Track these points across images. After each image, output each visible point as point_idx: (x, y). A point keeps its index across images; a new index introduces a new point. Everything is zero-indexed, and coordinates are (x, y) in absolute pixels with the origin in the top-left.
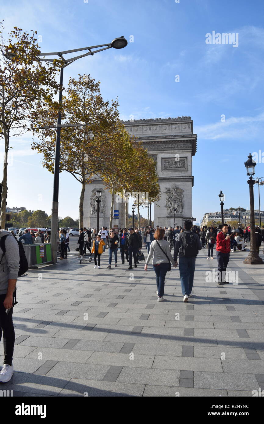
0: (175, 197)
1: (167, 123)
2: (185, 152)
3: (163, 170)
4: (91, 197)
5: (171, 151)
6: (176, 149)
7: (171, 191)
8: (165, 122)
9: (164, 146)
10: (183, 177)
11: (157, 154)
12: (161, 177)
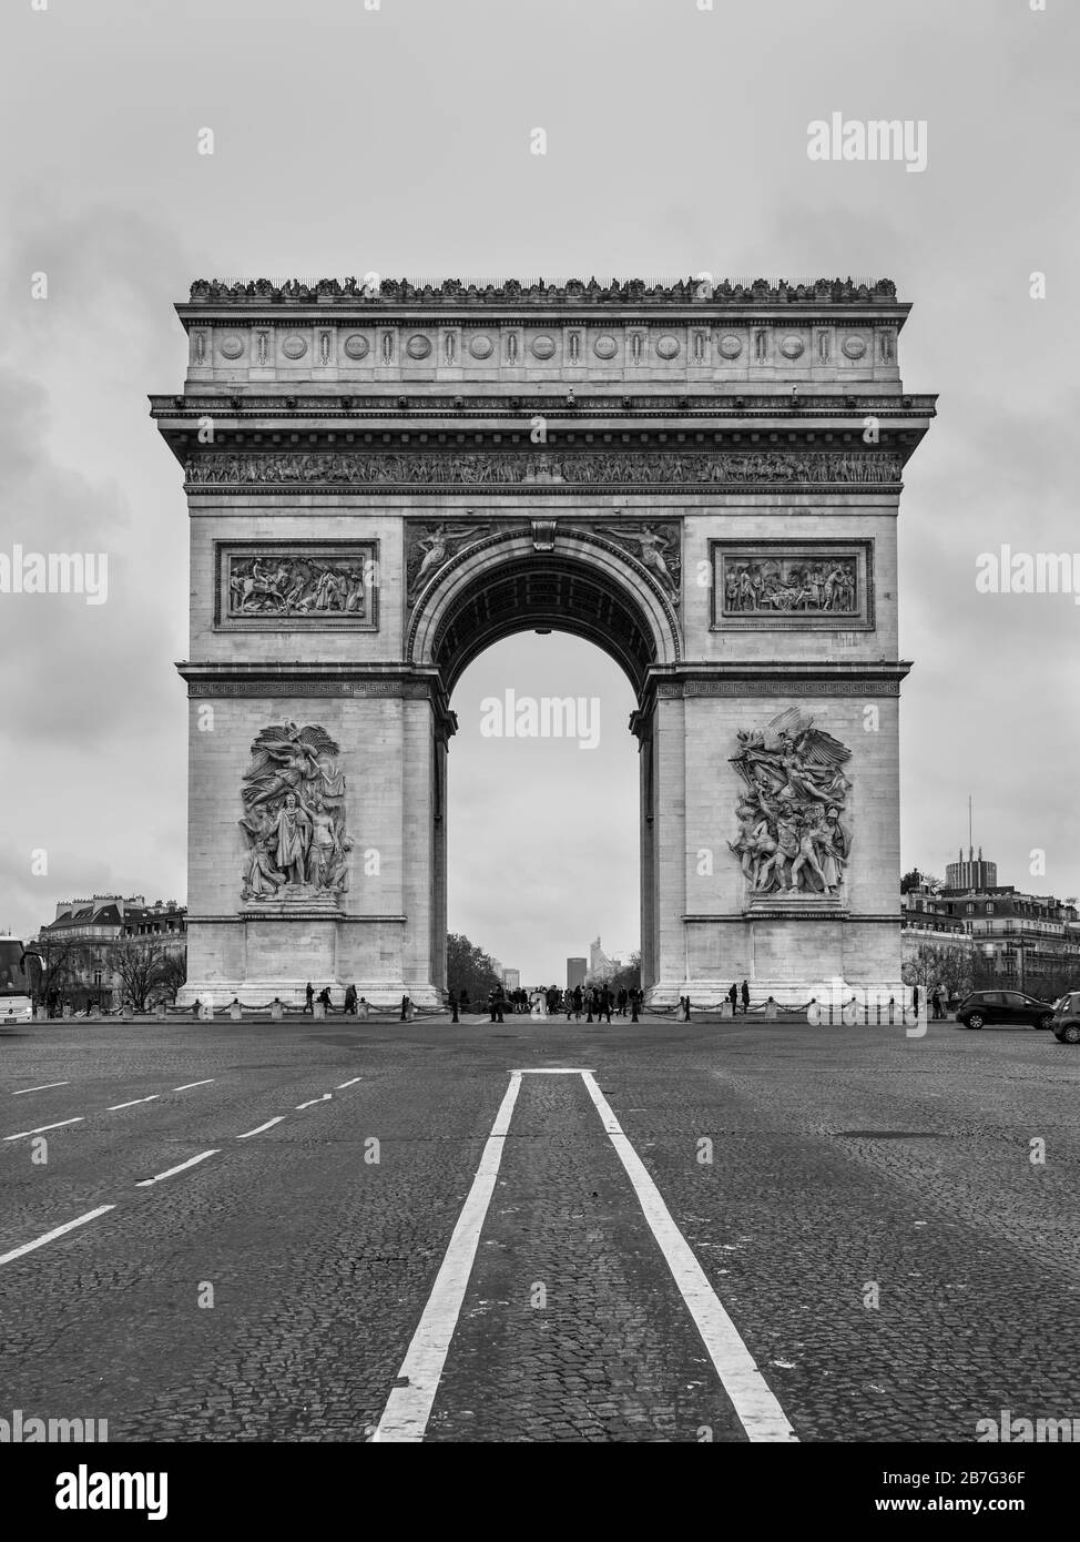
0: (802, 794)
1: (745, 315)
2: (855, 511)
3: (719, 618)
4: (245, 785)
5: (769, 499)
6: (805, 484)
7: (775, 753)
8: (732, 304)
9: (729, 466)
10: (848, 664)
11: (681, 512)
12: (708, 664)
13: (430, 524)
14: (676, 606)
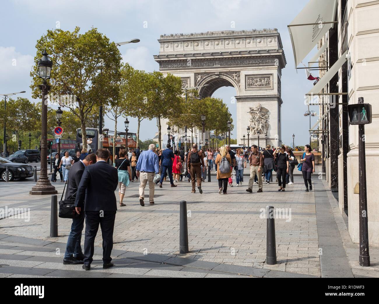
0: (260, 118)
1: (251, 36)
2: (270, 69)
3: (247, 88)
5: (255, 67)
6: (261, 65)
7: (255, 111)
9: (248, 62)
10: (268, 95)
11: (240, 70)
12: (244, 96)
13: (199, 74)
14: (239, 86)
